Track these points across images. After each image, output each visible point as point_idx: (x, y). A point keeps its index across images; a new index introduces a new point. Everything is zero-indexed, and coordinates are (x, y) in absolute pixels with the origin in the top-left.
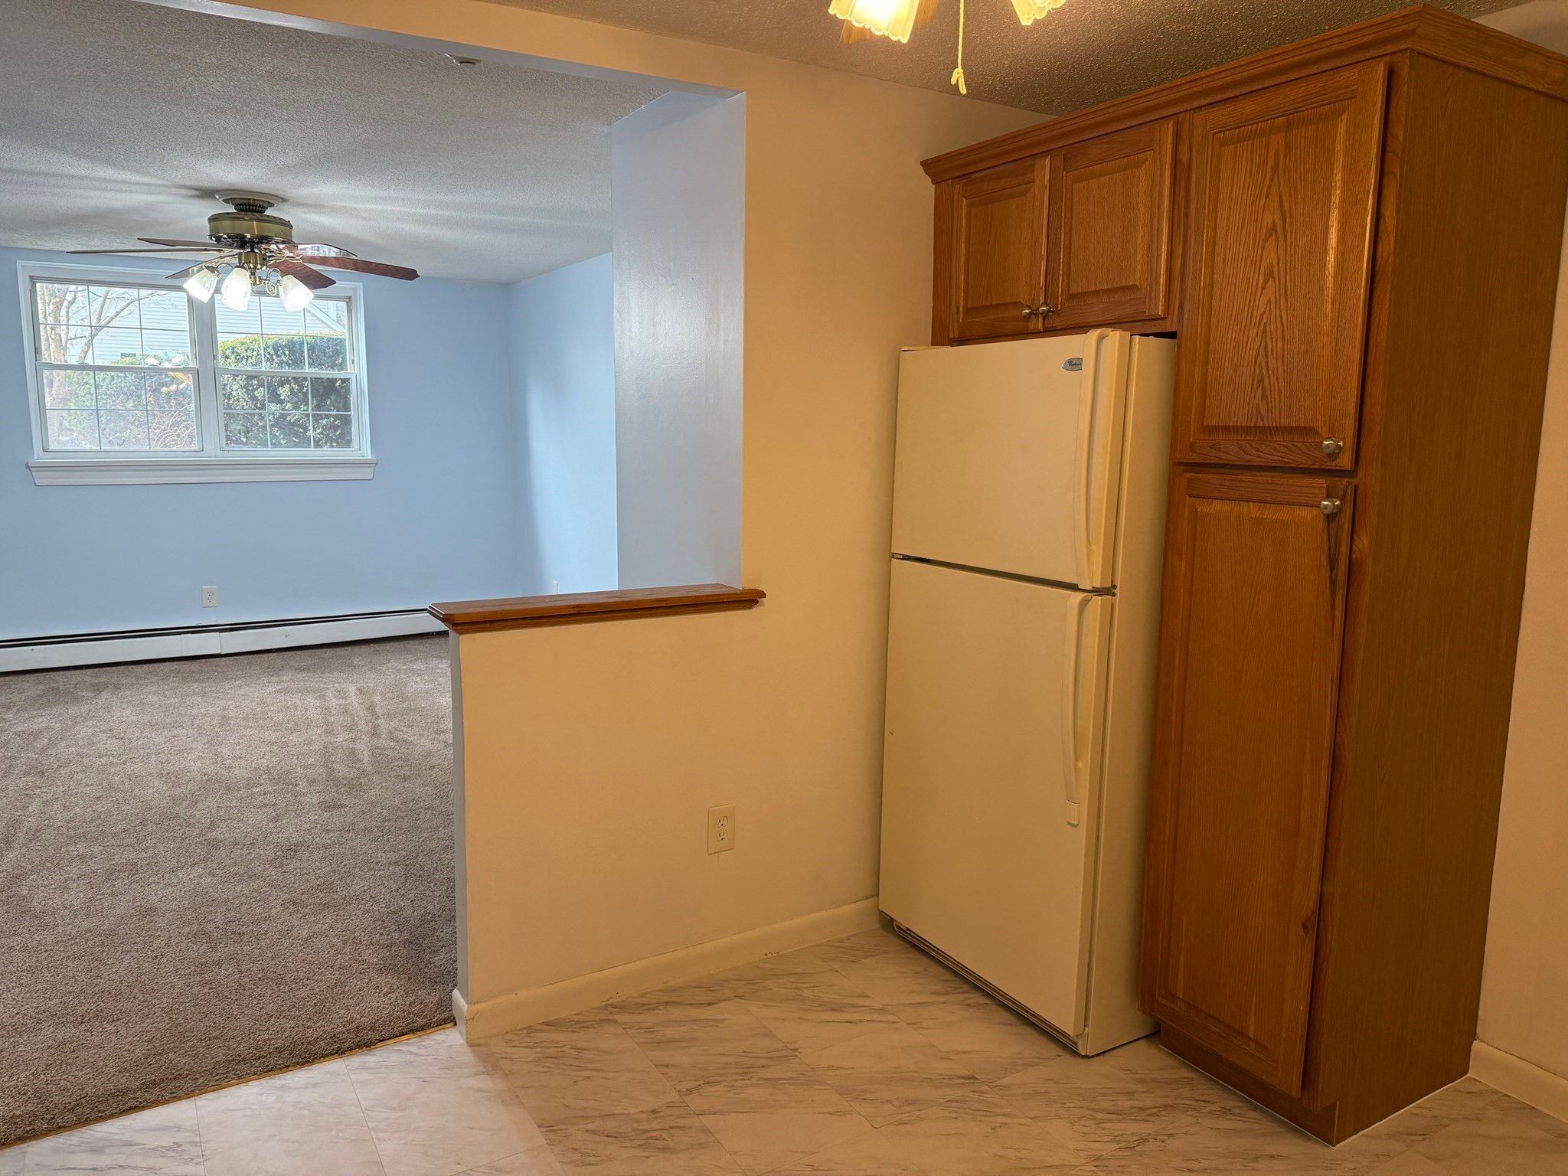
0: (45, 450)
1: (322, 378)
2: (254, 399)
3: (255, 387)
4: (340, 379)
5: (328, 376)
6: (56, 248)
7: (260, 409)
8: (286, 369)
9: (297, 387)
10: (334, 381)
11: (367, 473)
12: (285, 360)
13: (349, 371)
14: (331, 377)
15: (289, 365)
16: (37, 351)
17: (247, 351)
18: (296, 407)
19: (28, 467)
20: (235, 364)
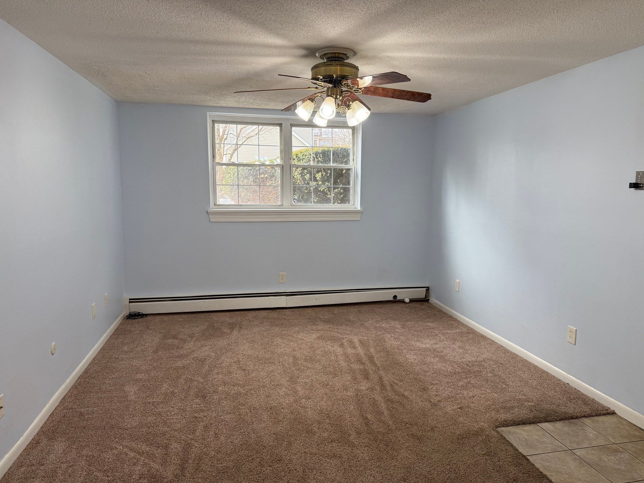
0: (215, 205)
1: (337, 169)
2: (304, 179)
3: (305, 174)
4: (345, 169)
5: (339, 168)
6: (224, 105)
7: (306, 184)
8: (320, 164)
9: (325, 174)
10: (342, 170)
11: (358, 217)
12: (320, 160)
13: (351, 165)
14: (341, 168)
15: (322, 163)
16: (214, 157)
17: (303, 156)
18: (324, 183)
19: (207, 213)
20: (297, 162)
